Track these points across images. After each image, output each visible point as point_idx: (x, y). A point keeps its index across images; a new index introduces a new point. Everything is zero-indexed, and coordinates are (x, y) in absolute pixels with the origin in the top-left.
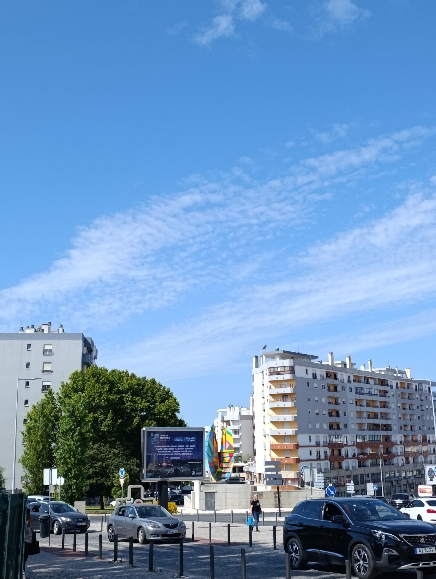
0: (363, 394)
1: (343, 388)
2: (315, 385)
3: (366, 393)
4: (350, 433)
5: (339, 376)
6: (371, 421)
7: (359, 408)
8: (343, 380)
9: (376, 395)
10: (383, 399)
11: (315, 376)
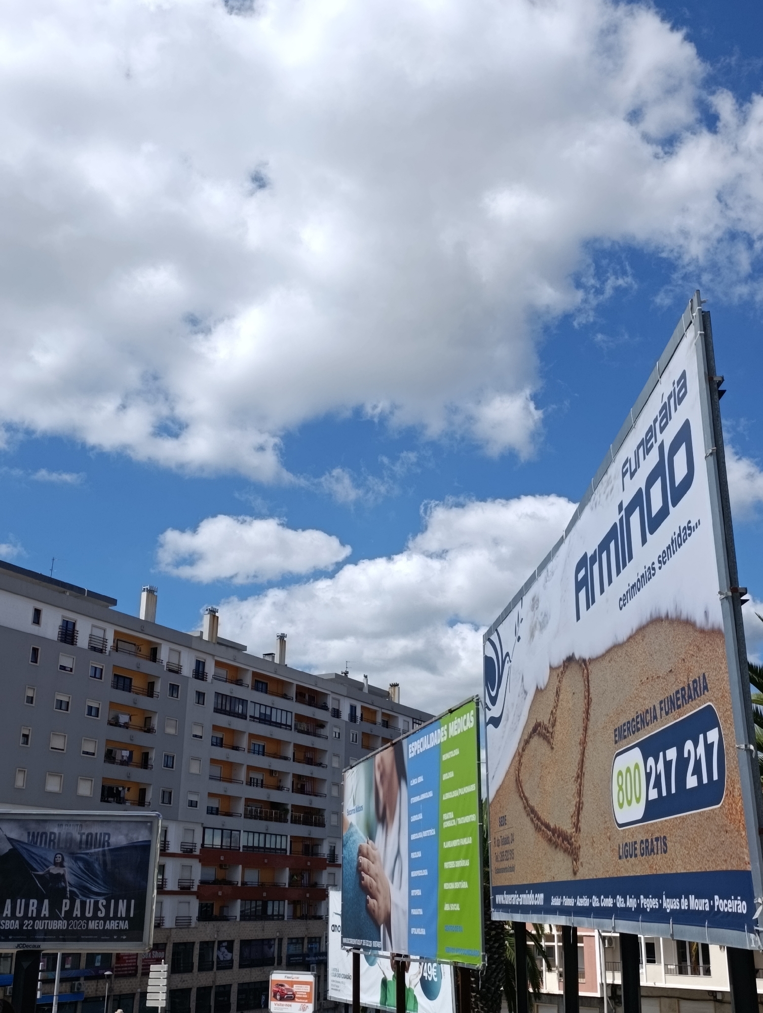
0: (243, 716)
1: (174, 688)
2: (67, 662)
3: (251, 716)
4: (180, 818)
5: (164, 654)
6: (260, 794)
7: (221, 753)
8: (180, 667)
9: (286, 725)
10: (305, 740)
11: (68, 634)
